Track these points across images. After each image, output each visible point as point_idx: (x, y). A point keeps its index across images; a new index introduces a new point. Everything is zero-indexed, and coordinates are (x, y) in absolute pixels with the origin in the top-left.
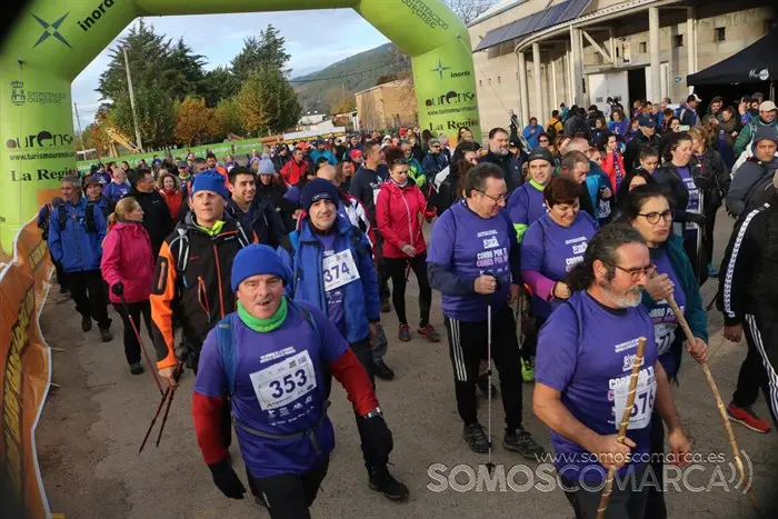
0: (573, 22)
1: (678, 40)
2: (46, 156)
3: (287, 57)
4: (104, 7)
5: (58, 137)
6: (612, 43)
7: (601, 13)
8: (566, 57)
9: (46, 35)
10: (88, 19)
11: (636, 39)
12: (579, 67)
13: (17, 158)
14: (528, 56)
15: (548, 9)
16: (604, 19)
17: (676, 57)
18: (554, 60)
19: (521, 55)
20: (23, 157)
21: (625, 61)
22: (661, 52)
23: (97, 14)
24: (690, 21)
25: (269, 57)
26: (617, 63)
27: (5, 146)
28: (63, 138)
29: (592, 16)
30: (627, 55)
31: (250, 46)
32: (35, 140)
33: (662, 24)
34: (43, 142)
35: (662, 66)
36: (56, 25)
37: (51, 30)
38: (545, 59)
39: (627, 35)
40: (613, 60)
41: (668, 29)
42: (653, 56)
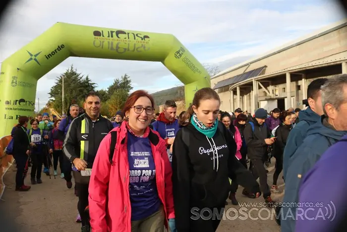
0: (254, 78)
1: (299, 87)
2: (21, 109)
3: (132, 88)
4: (57, 51)
5: (28, 102)
6: (271, 88)
7: (266, 75)
8: (251, 93)
9: (31, 59)
10: (50, 54)
11: (281, 86)
12: (256, 97)
13: (9, 109)
14: (235, 93)
15: (244, 73)
16: (267, 77)
17: (298, 95)
18: (246, 94)
19: (232, 92)
20: (11, 109)
21: (276, 95)
22: (291, 92)
23: (53, 53)
24: (303, 80)
25: (124, 87)
26: (273, 96)
27: (4, 103)
28: (30, 103)
29: (262, 76)
30: (277, 93)
31: (117, 82)
32: (18, 102)
33: (292, 80)
34: (21, 103)
35: (292, 98)
36: (36, 56)
37: (33, 57)
38: (242, 94)
39: (276, 84)
40: (271, 95)
41: (294, 83)
42: (288, 94)
